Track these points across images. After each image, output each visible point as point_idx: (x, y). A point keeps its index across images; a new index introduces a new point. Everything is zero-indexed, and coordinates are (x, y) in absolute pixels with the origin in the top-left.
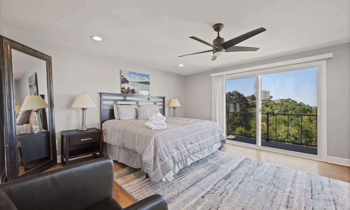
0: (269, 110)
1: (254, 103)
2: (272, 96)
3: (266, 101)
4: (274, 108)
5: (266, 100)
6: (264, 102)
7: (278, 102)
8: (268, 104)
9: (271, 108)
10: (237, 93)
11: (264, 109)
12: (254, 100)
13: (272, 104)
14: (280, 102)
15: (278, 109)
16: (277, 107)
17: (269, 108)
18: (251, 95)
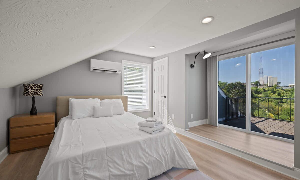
0: (276, 96)
1: (258, 90)
2: (280, 82)
3: (272, 88)
4: (282, 95)
5: (273, 86)
6: (271, 88)
7: (287, 88)
8: (275, 90)
9: (279, 94)
10: (241, 84)
11: (270, 95)
12: (258, 86)
13: (280, 90)
14: (290, 88)
15: (287, 96)
16: (286, 94)
17: (276, 94)
18: (255, 82)
